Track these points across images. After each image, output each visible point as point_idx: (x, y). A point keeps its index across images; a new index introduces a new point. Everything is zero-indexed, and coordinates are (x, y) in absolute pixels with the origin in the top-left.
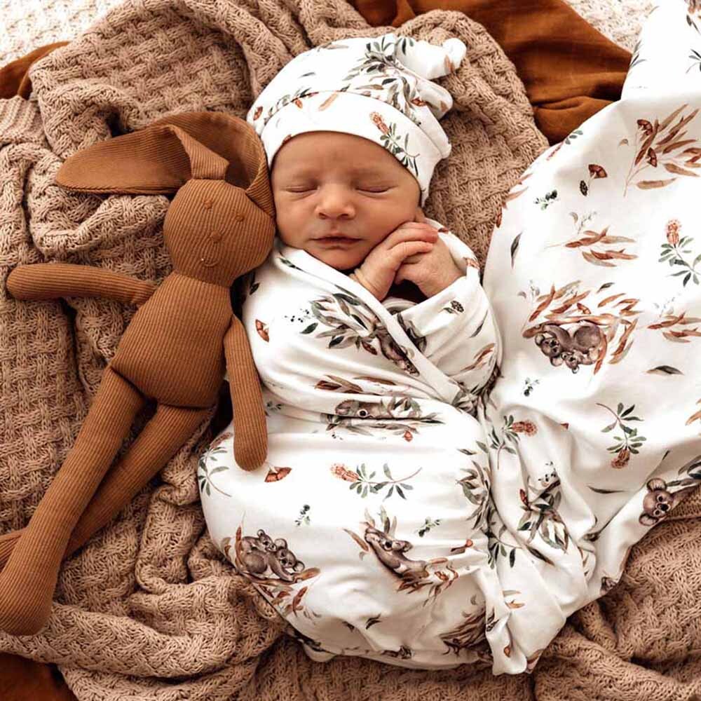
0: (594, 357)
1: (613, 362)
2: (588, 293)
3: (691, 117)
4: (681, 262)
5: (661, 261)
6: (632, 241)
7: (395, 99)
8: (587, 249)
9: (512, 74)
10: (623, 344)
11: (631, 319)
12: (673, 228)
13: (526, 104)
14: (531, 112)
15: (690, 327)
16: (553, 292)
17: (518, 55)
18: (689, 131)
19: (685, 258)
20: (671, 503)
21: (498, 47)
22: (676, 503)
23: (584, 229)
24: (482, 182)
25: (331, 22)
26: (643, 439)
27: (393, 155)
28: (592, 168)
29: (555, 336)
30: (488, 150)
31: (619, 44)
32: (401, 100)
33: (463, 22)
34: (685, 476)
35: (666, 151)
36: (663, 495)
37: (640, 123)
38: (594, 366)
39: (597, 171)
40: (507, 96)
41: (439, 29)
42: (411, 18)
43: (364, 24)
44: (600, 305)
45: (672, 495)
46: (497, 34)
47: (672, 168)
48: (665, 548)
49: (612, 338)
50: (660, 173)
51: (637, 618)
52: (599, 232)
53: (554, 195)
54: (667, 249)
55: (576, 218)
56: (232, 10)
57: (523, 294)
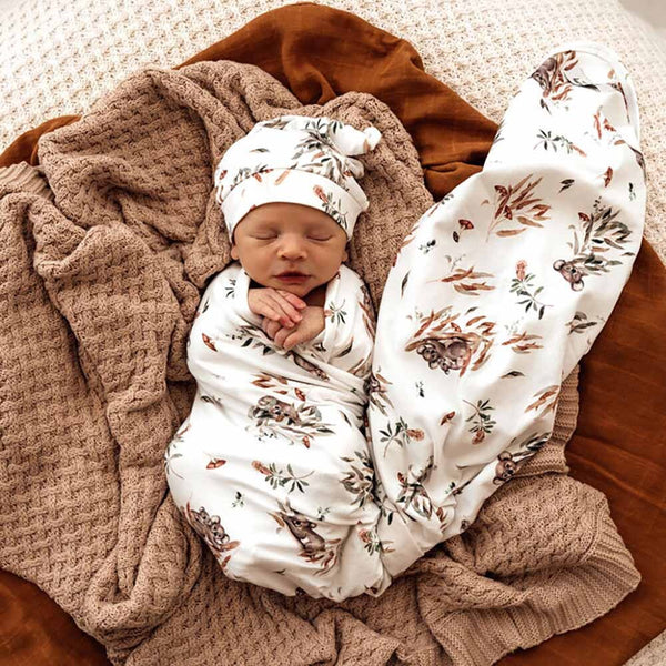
0: (460, 364)
1: (474, 369)
2: (458, 315)
3: (536, 183)
4: (526, 293)
5: (512, 291)
6: (490, 276)
7: (331, 173)
8: (457, 283)
9: (408, 144)
10: (483, 356)
11: (489, 338)
12: (521, 267)
13: (418, 168)
14: (421, 174)
15: (530, 342)
16: (433, 315)
17: (413, 127)
18: (535, 193)
19: (529, 290)
20: (515, 469)
21: (399, 122)
22: (518, 468)
23: (456, 268)
24: (383, 227)
25: (271, 102)
26: (494, 423)
27: (331, 217)
28: (461, 222)
29: (434, 347)
30: (389, 202)
31: (491, 118)
32: (336, 174)
33: (371, 102)
34: (525, 449)
35: (518, 208)
36: (510, 463)
37: (497, 188)
38: (460, 371)
39: (465, 224)
40: (404, 161)
41: (353, 107)
42: (333, 98)
43: (296, 103)
44: (468, 325)
45: (516, 463)
46: (397, 111)
47: (524, 220)
48: (512, 498)
49: (475, 351)
50: (514, 224)
51: (491, 546)
52: (467, 269)
53: (433, 243)
54: (516, 282)
55: (450, 259)
56: (197, 90)
57: (410, 317)
